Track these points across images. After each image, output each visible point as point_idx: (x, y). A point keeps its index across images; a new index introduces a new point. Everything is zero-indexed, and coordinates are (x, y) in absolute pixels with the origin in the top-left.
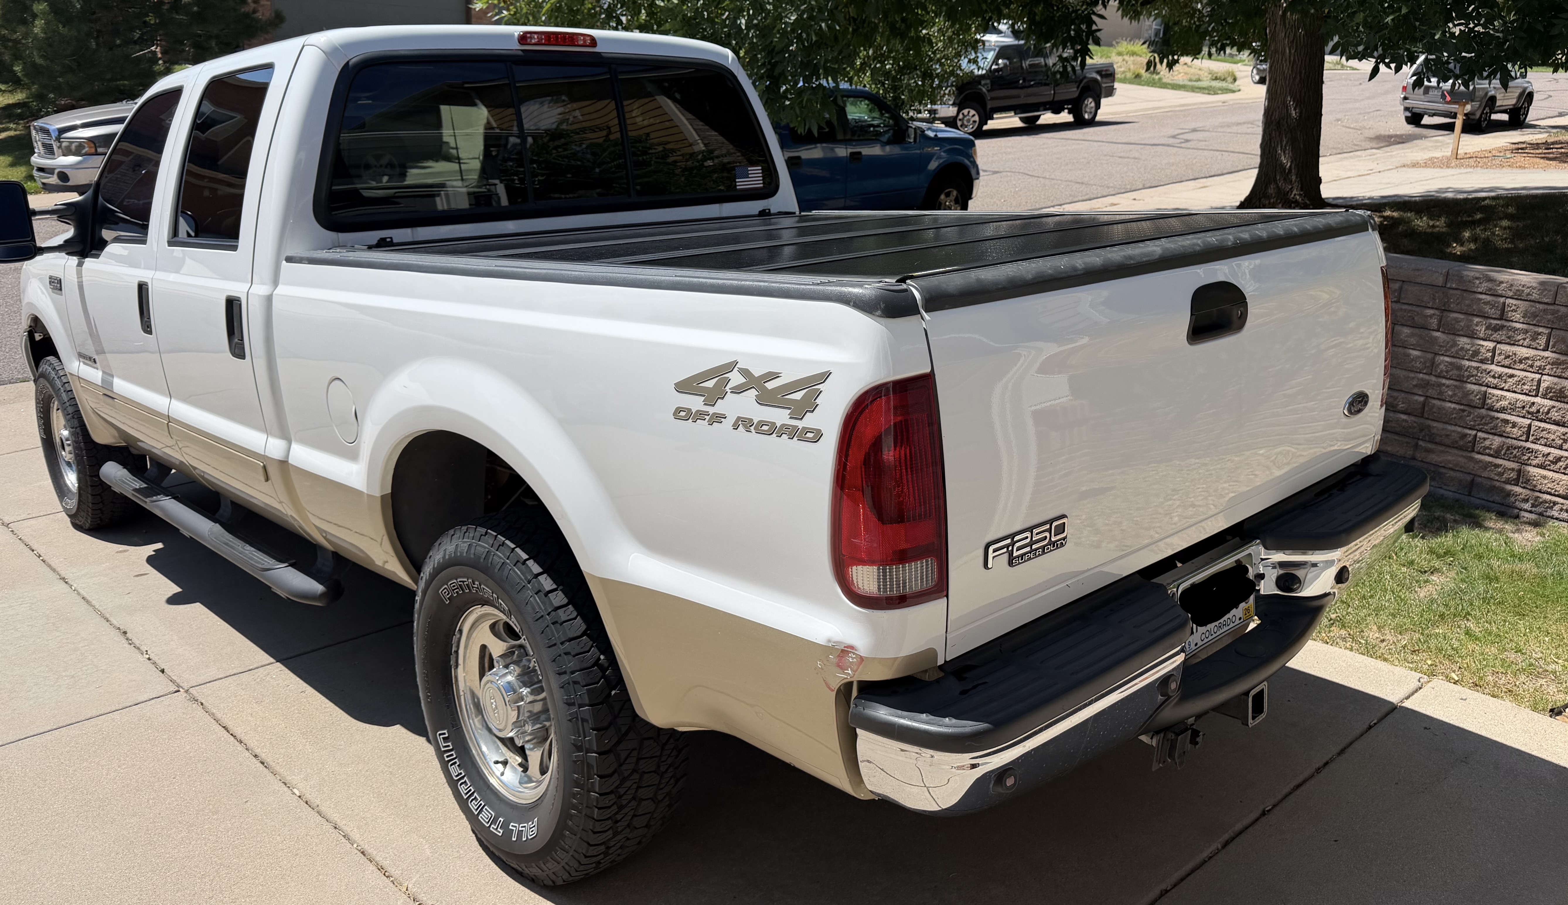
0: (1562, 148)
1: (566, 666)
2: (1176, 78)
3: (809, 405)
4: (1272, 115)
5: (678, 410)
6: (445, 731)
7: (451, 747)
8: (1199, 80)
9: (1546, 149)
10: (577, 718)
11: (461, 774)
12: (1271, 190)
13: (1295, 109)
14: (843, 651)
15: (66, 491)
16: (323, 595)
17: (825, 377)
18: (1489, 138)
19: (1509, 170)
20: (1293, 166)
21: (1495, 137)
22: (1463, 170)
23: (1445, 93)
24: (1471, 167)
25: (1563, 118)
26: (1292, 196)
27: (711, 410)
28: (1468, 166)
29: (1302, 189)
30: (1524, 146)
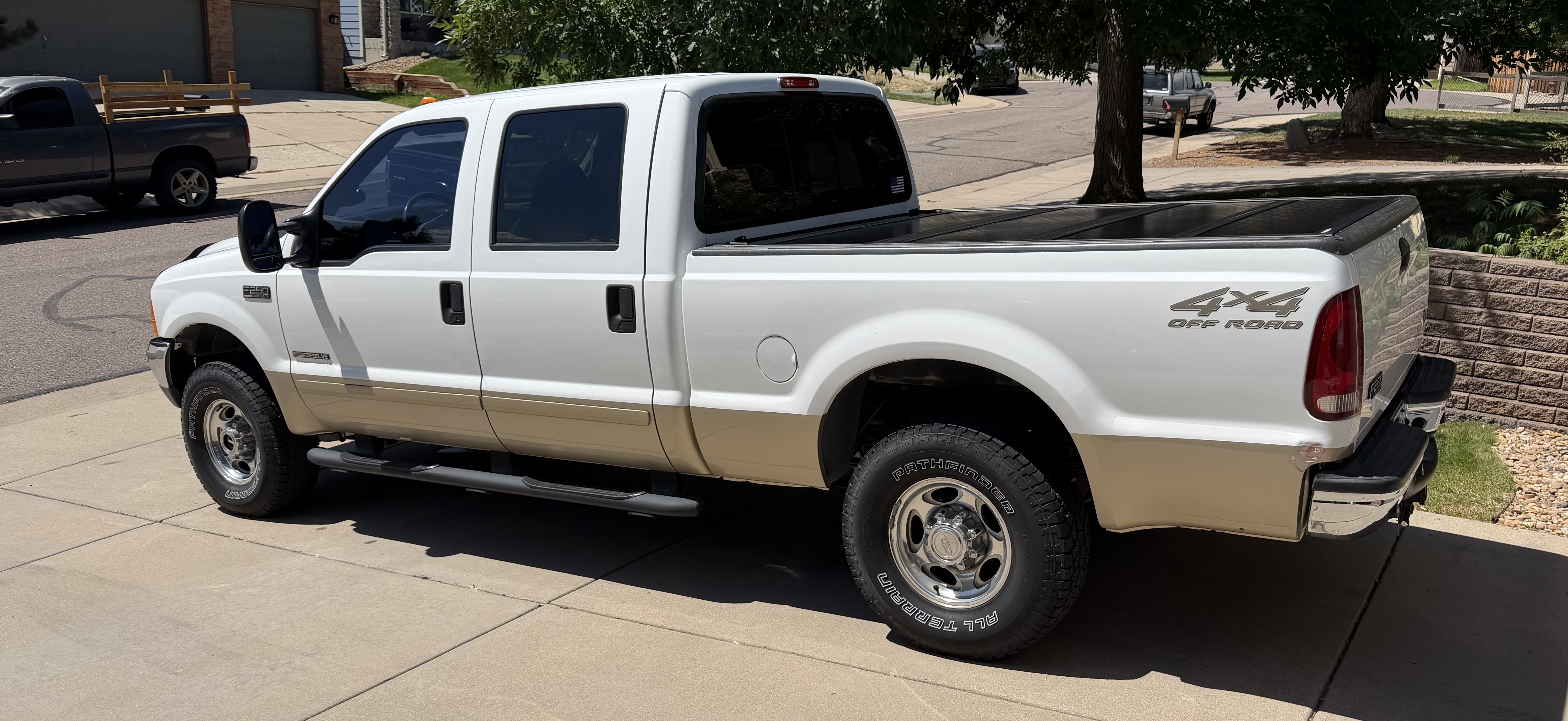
0: (1253, 148)
1: (1038, 501)
2: (900, 89)
3: (1293, 307)
4: (1104, 127)
5: (1174, 321)
6: (885, 574)
7: (891, 584)
8: (922, 91)
9: (1242, 149)
10: (1049, 533)
11: (903, 600)
12: (1106, 188)
13: (1123, 122)
14: (1310, 447)
15: (227, 486)
16: (698, 507)
17: (1304, 291)
18: (1187, 140)
19: (1222, 168)
20: (1123, 169)
21: (1193, 140)
22: (1186, 169)
23: (1166, 102)
24: (1191, 166)
25: (1236, 121)
26: (1124, 193)
27: (1205, 319)
28: (1189, 165)
29: (1131, 188)
30: (1222, 147)
